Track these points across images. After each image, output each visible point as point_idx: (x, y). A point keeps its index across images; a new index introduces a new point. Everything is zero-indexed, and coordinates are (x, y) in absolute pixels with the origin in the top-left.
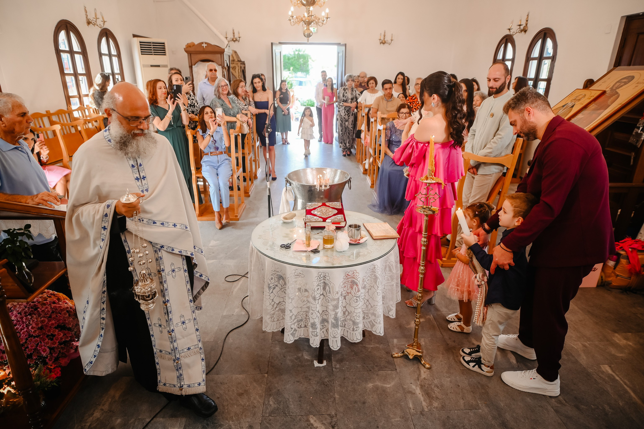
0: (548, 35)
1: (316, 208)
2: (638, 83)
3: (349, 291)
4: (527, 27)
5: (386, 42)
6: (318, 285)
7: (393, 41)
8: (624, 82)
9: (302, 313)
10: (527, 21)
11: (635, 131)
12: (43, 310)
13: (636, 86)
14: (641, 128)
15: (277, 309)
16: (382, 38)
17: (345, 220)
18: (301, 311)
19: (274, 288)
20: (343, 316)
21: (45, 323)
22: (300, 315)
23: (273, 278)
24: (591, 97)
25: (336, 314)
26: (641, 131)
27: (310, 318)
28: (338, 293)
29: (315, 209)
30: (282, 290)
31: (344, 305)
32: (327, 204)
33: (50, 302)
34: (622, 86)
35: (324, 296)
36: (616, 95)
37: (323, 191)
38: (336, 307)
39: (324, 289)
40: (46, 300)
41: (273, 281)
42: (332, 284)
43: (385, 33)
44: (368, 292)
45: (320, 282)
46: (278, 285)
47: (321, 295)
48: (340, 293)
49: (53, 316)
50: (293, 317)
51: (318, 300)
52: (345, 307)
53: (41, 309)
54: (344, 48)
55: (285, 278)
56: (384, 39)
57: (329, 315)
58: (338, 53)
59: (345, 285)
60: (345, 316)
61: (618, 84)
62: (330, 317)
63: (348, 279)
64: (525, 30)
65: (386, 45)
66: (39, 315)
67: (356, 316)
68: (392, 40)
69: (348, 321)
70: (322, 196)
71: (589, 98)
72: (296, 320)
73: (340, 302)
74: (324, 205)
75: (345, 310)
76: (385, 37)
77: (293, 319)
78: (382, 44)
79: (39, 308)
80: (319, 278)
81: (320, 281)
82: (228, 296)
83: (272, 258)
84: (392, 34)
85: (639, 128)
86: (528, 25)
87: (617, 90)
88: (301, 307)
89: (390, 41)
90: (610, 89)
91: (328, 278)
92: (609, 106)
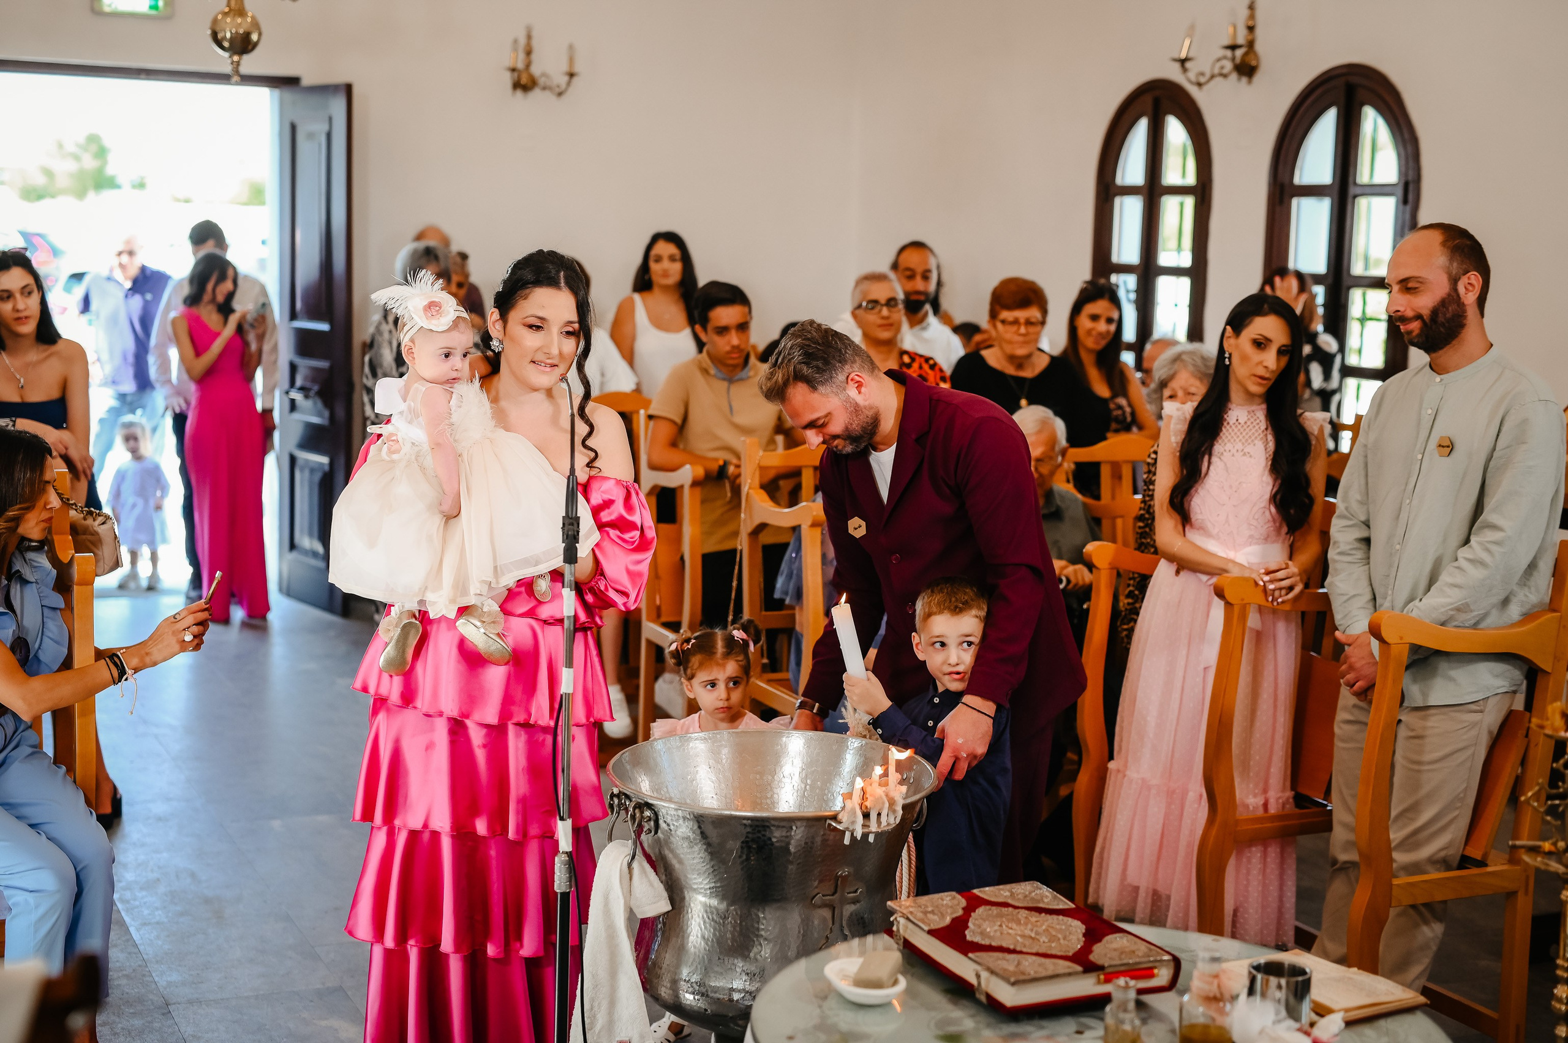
0: (1361, 92)
4: (1256, 55)
5: (542, 81)
7: (575, 80)
10: (1251, 29)
16: (520, 65)
43: (529, 37)
54: (338, 102)
56: (528, 65)
64: (1246, 69)
65: (536, 94)
68: (571, 75)
76: (534, 57)
78: (519, 93)
84: (571, 47)
86: (1259, 47)
89: (563, 80)
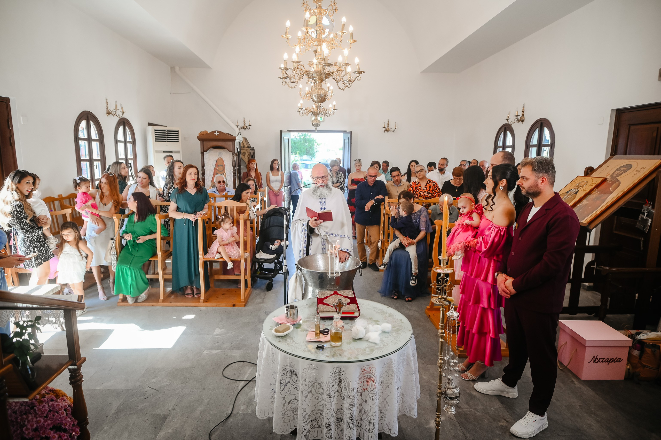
0: (544, 124)
1: (328, 297)
2: (636, 172)
3: (365, 387)
4: (524, 117)
5: (390, 130)
6: (333, 381)
7: (396, 129)
8: (623, 170)
9: (316, 411)
10: (523, 112)
11: (640, 217)
12: (40, 409)
13: (635, 174)
14: (646, 214)
15: (289, 408)
16: (386, 127)
17: (359, 310)
18: (315, 410)
19: (286, 385)
20: (359, 415)
21: (41, 424)
22: (314, 413)
23: (285, 373)
24: (593, 184)
25: (352, 413)
26: (646, 217)
27: (325, 418)
28: (353, 390)
29: (326, 298)
30: (295, 386)
31: (359, 403)
32: (339, 292)
33: (48, 399)
34: (621, 174)
35: (339, 393)
36: (617, 183)
37: (335, 278)
38: (352, 405)
39: (340, 385)
40: (44, 397)
41: (285, 377)
42: (348, 380)
43: (388, 121)
44: (386, 389)
45: (335, 378)
46: (290, 381)
47: (336, 392)
48: (356, 390)
49: (49, 416)
50: (307, 417)
51: (333, 397)
52: (361, 405)
53: (38, 408)
54: (349, 135)
55: (298, 373)
56: (388, 127)
57: (344, 413)
58: (344, 140)
59: (361, 381)
60: (361, 415)
61: (617, 172)
62: (345, 416)
63: (364, 374)
64: (522, 120)
65: (390, 132)
66: (36, 414)
67: (372, 415)
69: (364, 421)
70: (333, 284)
71: (592, 184)
72: (309, 420)
73: (356, 399)
74: (336, 293)
75: (361, 408)
76: (389, 125)
77: (306, 419)
78: (386, 132)
79: (36, 406)
80: (334, 374)
81: (335, 376)
82: (233, 391)
83: (285, 352)
84: (395, 123)
85: (644, 214)
86: (524, 116)
87: (617, 178)
88: (315, 406)
89: (394, 129)
90: (610, 176)
91: (343, 373)
92: (612, 193)
